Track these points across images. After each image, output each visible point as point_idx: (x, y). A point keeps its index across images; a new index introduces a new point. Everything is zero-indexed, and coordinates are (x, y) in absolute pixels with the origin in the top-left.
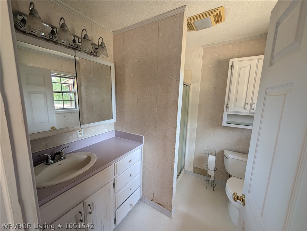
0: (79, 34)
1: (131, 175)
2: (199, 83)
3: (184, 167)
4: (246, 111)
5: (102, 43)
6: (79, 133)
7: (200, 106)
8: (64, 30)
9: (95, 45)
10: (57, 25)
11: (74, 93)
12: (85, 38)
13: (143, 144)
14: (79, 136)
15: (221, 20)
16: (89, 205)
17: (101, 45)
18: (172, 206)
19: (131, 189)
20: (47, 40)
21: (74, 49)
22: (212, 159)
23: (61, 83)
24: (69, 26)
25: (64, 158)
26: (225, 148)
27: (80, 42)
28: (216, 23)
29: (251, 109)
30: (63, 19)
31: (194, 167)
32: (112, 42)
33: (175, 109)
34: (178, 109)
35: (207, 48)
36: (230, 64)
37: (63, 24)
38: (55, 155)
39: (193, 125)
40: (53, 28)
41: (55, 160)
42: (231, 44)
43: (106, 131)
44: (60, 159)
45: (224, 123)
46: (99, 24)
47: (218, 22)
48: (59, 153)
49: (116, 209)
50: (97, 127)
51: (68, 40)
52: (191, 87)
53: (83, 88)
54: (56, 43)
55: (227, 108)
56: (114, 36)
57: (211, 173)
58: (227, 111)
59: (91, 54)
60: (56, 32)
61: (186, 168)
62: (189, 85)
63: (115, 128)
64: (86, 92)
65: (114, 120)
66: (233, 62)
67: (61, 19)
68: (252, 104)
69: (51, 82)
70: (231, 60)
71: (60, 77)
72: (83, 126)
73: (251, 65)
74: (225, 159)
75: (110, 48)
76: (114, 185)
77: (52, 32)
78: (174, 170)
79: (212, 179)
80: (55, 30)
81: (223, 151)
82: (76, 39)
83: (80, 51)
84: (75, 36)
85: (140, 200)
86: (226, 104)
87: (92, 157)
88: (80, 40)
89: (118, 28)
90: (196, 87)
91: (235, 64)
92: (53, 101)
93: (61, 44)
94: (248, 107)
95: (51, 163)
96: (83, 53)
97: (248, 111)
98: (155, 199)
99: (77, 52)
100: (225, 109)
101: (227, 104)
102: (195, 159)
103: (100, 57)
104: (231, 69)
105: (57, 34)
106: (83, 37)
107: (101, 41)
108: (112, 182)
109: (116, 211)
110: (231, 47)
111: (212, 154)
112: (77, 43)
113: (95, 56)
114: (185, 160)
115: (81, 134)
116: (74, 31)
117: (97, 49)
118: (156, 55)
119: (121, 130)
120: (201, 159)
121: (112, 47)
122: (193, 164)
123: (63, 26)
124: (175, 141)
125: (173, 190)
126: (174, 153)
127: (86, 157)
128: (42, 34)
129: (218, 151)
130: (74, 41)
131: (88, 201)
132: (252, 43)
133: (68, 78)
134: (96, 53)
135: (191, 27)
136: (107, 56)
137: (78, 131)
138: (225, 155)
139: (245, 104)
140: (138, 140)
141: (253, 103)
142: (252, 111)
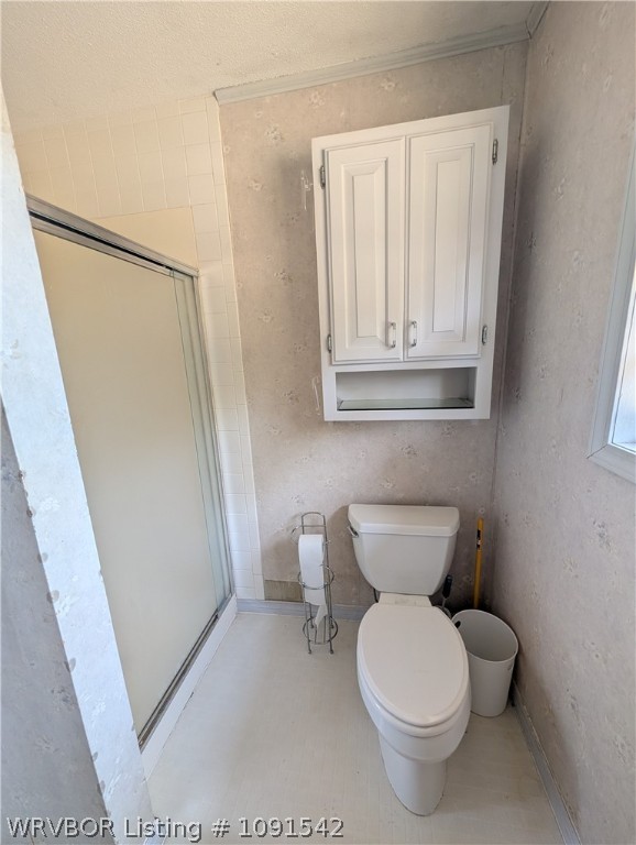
3: (231, 590)
4: (391, 354)
7: (248, 355)
22: (311, 547)
26: (352, 495)
29: (408, 343)
31: (266, 582)
36: (316, 163)
39: (235, 433)
42: (315, 88)
45: (331, 413)
55: (330, 351)
57: (316, 596)
58: (331, 364)
61: (241, 591)
62: (194, 273)
66: (323, 151)
68: (408, 326)
70: (317, 146)
73: (386, 162)
74: (355, 540)
79: (321, 615)
86: (323, 335)
90: (219, 278)
94: (396, 336)
97: (398, 352)
100: (324, 355)
101: (329, 336)
102: (265, 556)
104: (323, 185)
110: (317, 104)
111: (314, 529)
114: (230, 568)
120: (283, 553)
122: (260, 572)
129: (329, 511)
132: (385, 85)
138: (353, 524)
139: (388, 325)
141: (412, 319)
142: (412, 352)
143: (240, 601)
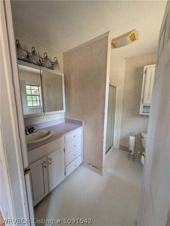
0: (43, 56)
1: (75, 146)
2: (123, 85)
3: (113, 145)
5: (56, 61)
6: (43, 118)
8: (34, 54)
9: (52, 62)
10: (30, 51)
11: (39, 96)
12: (46, 58)
13: (83, 126)
14: (43, 120)
15: (135, 39)
16: (50, 159)
17: (56, 62)
18: (102, 168)
19: (75, 155)
20: (25, 61)
21: (39, 65)
22: (132, 139)
23: (31, 89)
24: (37, 52)
25: (35, 132)
26: (143, 131)
27: (43, 61)
28: (132, 41)
30: (33, 48)
31: (120, 145)
32: (62, 60)
33: (104, 101)
34: (106, 101)
35: (128, 60)
36: (145, 70)
37: (34, 51)
38: (30, 129)
39: (118, 115)
40: (28, 54)
41: (30, 132)
42: (145, 55)
43: (59, 118)
44: (32, 132)
45: (141, 113)
46: (54, 49)
47: (133, 40)
48: (32, 128)
49: (66, 166)
50: (53, 115)
51: (37, 60)
52: (117, 88)
53: (44, 91)
54: (30, 62)
55: (143, 102)
56: (64, 56)
57: (132, 149)
58: (142, 104)
59: (50, 68)
60: (29, 56)
62: (116, 87)
63: (65, 117)
64: (46, 94)
65: (64, 111)
66: (146, 68)
67: (32, 48)
69: (25, 89)
70: (145, 67)
71: (30, 85)
72: (45, 113)
74: (142, 139)
75: (61, 64)
76: (64, 150)
77: (28, 56)
78: (103, 143)
79: (132, 153)
80: (29, 54)
81: (141, 133)
82: (41, 59)
83: (43, 66)
84: (40, 58)
85: (81, 164)
86: (141, 99)
87: (51, 132)
88: (43, 60)
89: (66, 51)
90: (121, 88)
91: (148, 69)
92: (27, 101)
93: (32, 63)
95: (28, 134)
96: (45, 68)
98: (91, 163)
99: (42, 67)
100: (141, 102)
101: (143, 99)
102: (120, 140)
103: (55, 70)
104: (145, 73)
105: (30, 57)
106: (45, 57)
107: (55, 59)
108: (63, 148)
109: (66, 167)
110: (145, 58)
111: (133, 136)
112: (42, 62)
113: (52, 69)
114: (113, 141)
115: (44, 119)
116: (40, 55)
117: (53, 65)
118: (91, 66)
119: (69, 118)
120: (125, 140)
121: (63, 63)
122: (119, 143)
123: (34, 52)
124: (104, 123)
125: (103, 156)
126: (103, 131)
127: (47, 132)
128: (23, 57)
129: (137, 133)
130: (40, 60)
131: (49, 156)
133: (35, 86)
134: (53, 67)
135: (114, 46)
136: (59, 69)
137: (43, 117)
138: (142, 136)
140: (80, 124)
143: (114, 148)
